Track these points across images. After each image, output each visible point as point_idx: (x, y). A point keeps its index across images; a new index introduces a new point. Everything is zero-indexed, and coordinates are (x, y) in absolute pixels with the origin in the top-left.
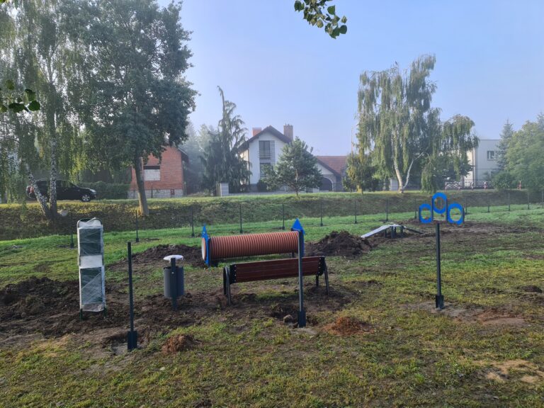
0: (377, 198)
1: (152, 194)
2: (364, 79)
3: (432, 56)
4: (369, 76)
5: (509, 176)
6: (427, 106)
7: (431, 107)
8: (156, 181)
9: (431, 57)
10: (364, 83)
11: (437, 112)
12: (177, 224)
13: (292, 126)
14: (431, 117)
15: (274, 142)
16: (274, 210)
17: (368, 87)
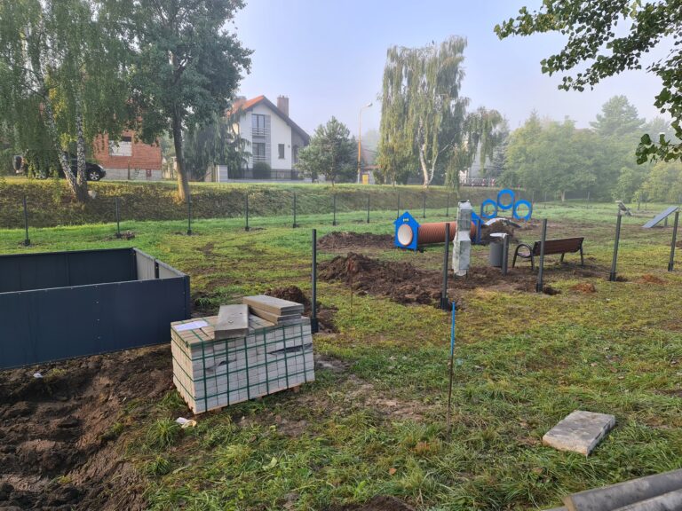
0: (407, 192)
1: (129, 174)
2: (393, 55)
3: (464, 38)
4: (399, 52)
5: (515, 175)
6: (454, 94)
7: (460, 95)
8: (126, 157)
9: (462, 40)
10: (392, 60)
11: (466, 101)
12: (227, 214)
13: (288, 99)
14: (460, 107)
15: (269, 117)
16: (318, 202)
17: (394, 64)
